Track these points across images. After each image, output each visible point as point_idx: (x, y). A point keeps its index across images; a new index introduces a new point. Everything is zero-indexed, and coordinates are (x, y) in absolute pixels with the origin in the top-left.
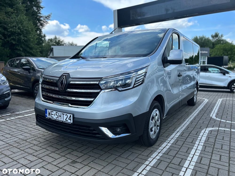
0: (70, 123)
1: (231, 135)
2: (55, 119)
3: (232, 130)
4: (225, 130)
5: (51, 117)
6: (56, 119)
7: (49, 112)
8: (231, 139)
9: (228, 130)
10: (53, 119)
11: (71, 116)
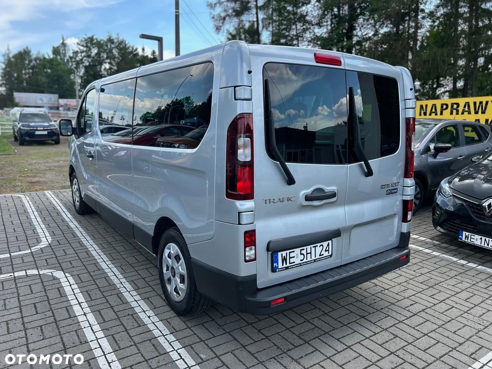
1: (8, 246)
3: (8, 255)
4: (20, 251)
8: (6, 241)
9: (15, 254)
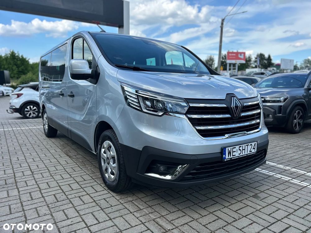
0: (255, 152)
2: (238, 156)
5: (232, 157)
6: (240, 156)
7: (230, 149)
10: (235, 157)
11: (255, 145)
